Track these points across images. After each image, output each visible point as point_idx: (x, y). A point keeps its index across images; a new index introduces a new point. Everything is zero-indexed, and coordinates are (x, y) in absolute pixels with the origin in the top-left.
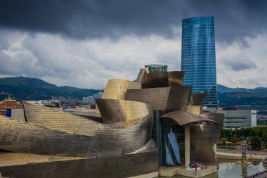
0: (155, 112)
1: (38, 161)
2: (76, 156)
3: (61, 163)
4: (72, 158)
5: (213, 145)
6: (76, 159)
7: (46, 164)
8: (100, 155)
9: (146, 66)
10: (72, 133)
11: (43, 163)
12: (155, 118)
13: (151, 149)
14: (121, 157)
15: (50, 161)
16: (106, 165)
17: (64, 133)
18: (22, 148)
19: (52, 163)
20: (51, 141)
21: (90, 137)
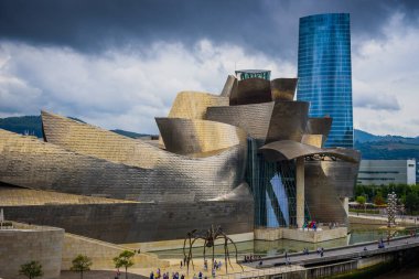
0: (249, 142)
1: (63, 202)
2: (123, 199)
3: (99, 207)
4: (117, 201)
5: (342, 199)
6: (122, 202)
7: (76, 207)
8: (160, 199)
9: (236, 72)
10: (116, 162)
11: (70, 205)
12: (250, 151)
13: (243, 196)
14: (194, 205)
15: (82, 203)
16: (171, 215)
17: (105, 161)
18: (39, 182)
19: (85, 207)
20: (85, 173)
21: (145, 170)
